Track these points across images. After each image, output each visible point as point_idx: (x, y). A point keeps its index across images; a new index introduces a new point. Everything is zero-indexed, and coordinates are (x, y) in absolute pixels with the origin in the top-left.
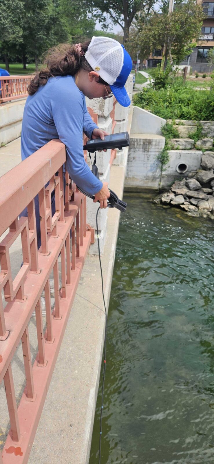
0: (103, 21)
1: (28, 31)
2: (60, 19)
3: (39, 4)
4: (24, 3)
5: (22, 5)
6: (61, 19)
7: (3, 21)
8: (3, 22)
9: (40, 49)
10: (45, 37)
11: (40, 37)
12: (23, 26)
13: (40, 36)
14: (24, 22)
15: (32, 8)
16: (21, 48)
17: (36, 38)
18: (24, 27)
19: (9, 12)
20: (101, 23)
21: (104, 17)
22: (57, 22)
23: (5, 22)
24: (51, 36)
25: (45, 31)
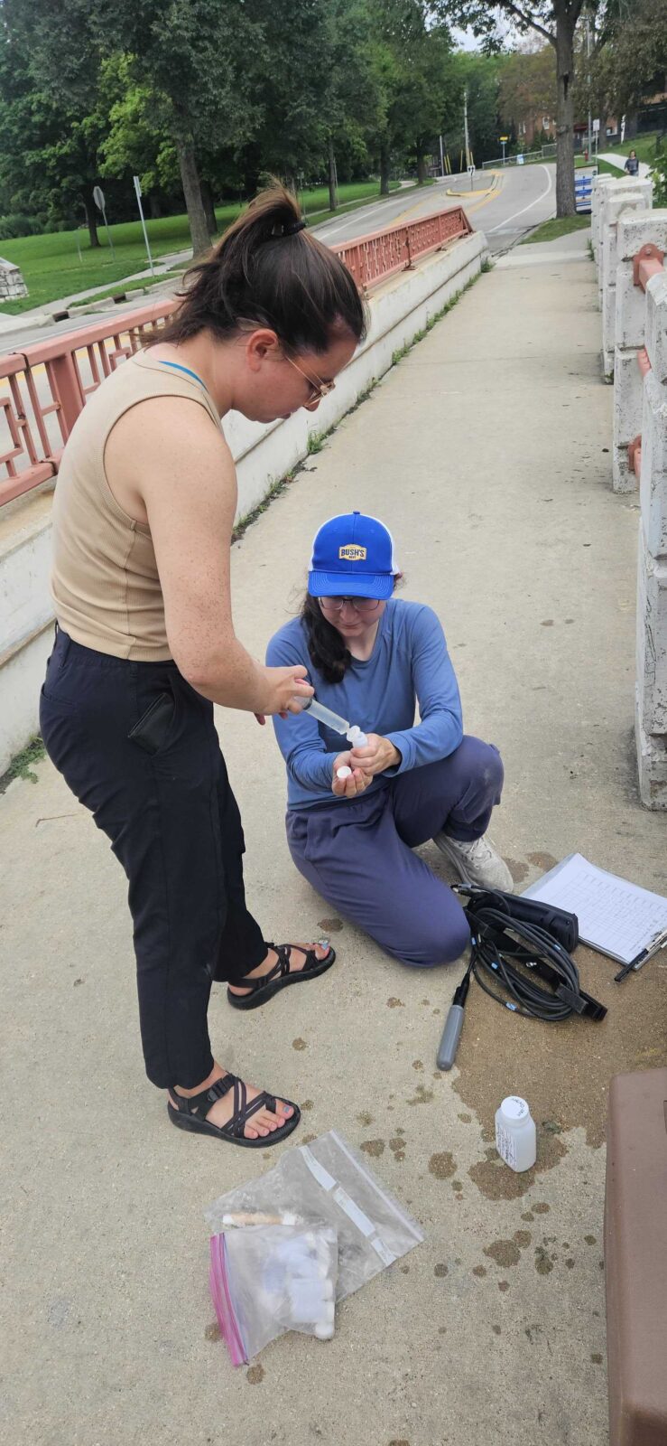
0: (484, 28)
1: (265, 104)
2: (352, 47)
3: (303, 20)
4: (264, 25)
5: (260, 31)
6: (354, 45)
7: (215, 92)
8: (215, 96)
9: (299, 149)
10: (313, 111)
11: (300, 114)
12: (249, 90)
13: (298, 110)
14: (250, 79)
15: (285, 35)
16: (245, 159)
17: (288, 118)
18: (253, 92)
19: (226, 63)
20: (481, 37)
21: (490, 18)
22: (345, 59)
23: (220, 94)
24: (329, 104)
25: (311, 92)
